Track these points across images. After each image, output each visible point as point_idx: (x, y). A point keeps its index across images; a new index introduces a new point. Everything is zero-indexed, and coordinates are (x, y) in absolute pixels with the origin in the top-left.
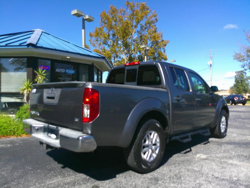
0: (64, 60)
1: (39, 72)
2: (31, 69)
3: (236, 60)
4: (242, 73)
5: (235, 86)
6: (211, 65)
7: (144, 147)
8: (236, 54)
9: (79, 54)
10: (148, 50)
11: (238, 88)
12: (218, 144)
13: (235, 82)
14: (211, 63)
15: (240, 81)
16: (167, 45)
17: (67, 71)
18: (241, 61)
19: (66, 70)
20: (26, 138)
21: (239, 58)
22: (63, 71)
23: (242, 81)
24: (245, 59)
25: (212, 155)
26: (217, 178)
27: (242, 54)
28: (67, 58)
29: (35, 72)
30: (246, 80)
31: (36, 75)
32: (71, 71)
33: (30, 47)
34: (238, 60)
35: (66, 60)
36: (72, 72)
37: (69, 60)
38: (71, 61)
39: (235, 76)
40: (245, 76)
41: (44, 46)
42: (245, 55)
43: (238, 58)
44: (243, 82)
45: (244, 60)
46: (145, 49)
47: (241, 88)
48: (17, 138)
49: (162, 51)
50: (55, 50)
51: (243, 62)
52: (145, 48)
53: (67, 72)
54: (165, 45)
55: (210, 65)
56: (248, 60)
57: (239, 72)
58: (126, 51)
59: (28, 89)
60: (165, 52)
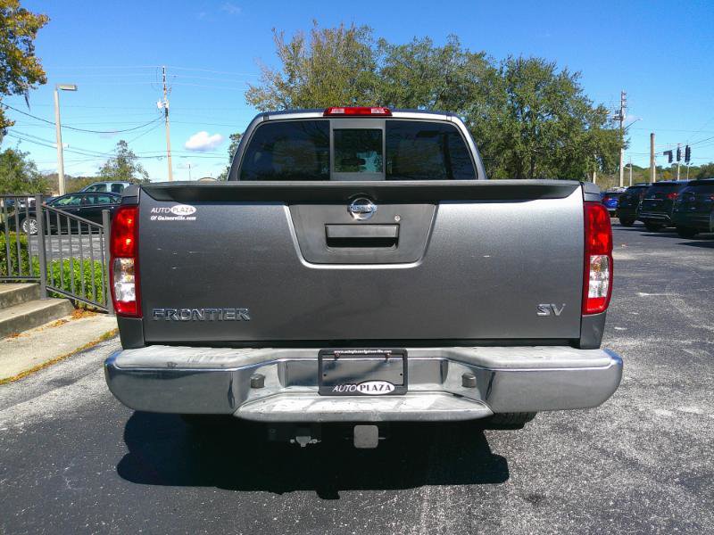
6: (167, 110)
8: (252, 89)
14: (167, 106)
16: (39, 31)
49: (22, 47)
54: (34, 30)
55: (164, 111)
60: (32, 55)
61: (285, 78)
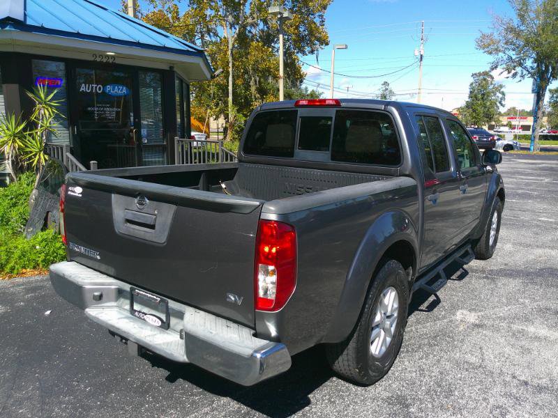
0: (98, 59)
1: (40, 98)
2: (15, 87)
3: (482, 51)
4: (486, 77)
5: (468, 106)
6: (421, 56)
7: (373, 329)
8: (484, 36)
9: (138, 44)
10: (287, 18)
11: (474, 111)
12: (487, 278)
13: (470, 97)
14: (423, 53)
15: (480, 96)
16: (328, 8)
17: (109, 88)
18: (491, 53)
19: (104, 86)
20: (37, 281)
21: (489, 45)
22: (98, 88)
23: (483, 95)
24: (501, 48)
25: (487, 312)
26: (526, 383)
27: (496, 36)
28: (108, 56)
29: (30, 95)
30: (493, 92)
31: (34, 104)
32: (119, 89)
33: (7, 28)
34: (486, 49)
35: (105, 60)
36: (122, 91)
37: (111, 61)
38: (118, 61)
39: (472, 84)
40: (492, 84)
41: (47, 25)
42: (501, 38)
43: (487, 45)
44: (486, 96)
45: (497, 50)
46: (279, 16)
47: (481, 110)
48: (12, 280)
49: (317, 20)
50: (78, 35)
51: (496, 56)
52: (280, 13)
53: (109, 91)
54: (325, 8)
55: (419, 57)
56: (507, 52)
57: (480, 74)
58: (230, 18)
59: (14, 141)
60: (323, 25)
61: (516, 21)
